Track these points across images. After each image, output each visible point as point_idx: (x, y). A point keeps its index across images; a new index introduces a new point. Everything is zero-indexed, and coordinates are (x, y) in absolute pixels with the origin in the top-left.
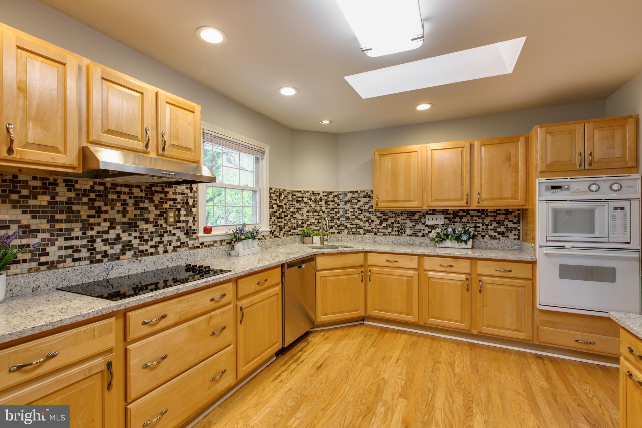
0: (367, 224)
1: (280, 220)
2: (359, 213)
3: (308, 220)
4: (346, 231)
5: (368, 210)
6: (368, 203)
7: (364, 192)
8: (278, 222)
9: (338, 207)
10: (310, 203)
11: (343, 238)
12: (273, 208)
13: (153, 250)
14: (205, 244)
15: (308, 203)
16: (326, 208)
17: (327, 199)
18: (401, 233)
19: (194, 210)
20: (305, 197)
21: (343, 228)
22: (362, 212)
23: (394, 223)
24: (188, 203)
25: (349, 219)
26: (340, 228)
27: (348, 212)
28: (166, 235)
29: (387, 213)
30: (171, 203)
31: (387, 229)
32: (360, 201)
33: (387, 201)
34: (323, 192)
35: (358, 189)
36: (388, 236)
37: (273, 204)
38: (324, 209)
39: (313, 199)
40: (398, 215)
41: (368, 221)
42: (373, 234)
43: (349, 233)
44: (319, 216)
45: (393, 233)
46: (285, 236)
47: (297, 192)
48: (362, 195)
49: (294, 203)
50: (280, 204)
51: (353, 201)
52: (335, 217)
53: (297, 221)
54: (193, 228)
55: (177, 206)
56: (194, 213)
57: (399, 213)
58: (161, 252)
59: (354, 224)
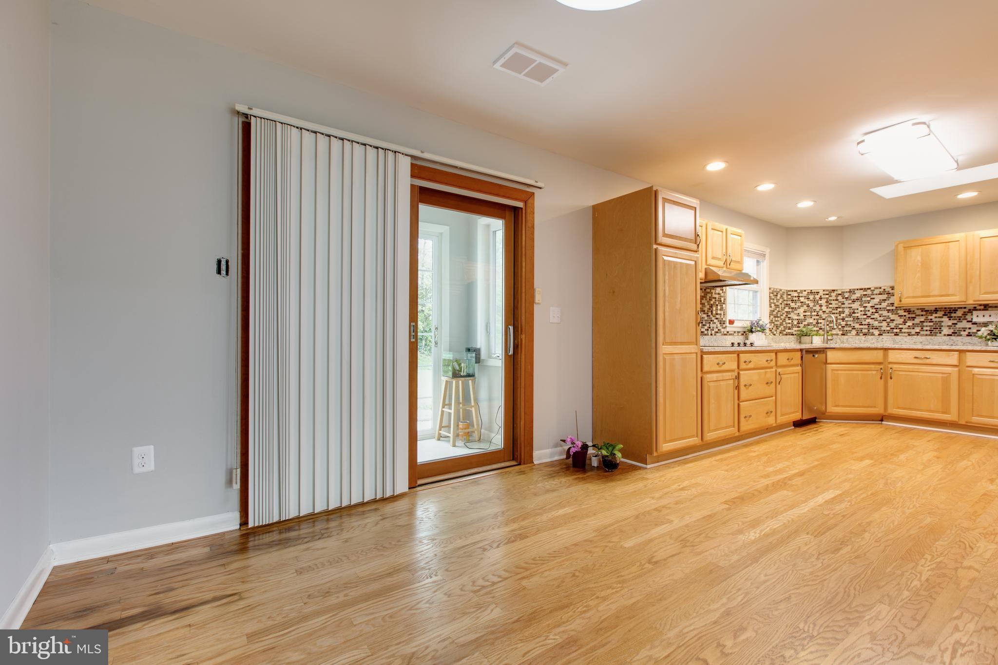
0: (884, 324)
1: (776, 319)
2: (873, 312)
3: (805, 320)
4: (854, 332)
5: (886, 308)
6: (886, 300)
7: (880, 288)
8: (775, 321)
9: (843, 306)
10: (807, 302)
11: (850, 340)
12: (771, 307)
13: (706, 332)
14: (730, 333)
15: (805, 302)
16: (827, 308)
17: (828, 298)
18: (934, 333)
19: (724, 306)
20: (802, 297)
21: (850, 329)
22: (876, 310)
23: (924, 322)
24: (721, 301)
25: (859, 319)
26: (845, 329)
27: (856, 311)
28: (712, 322)
29: (914, 311)
30: (714, 300)
31: (913, 328)
32: (874, 298)
33: (914, 297)
34: (824, 291)
35: (872, 286)
36: (915, 337)
37: (771, 303)
38: (824, 308)
39: (811, 298)
40: (930, 313)
41: (886, 320)
42: (893, 334)
43: (857, 334)
44: (818, 315)
45: (922, 333)
46: (781, 335)
47: (792, 291)
48: (877, 291)
49: (788, 303)
50: (777, 304)
51: (864, 299)
52: (839, 317)
53: (792, 321)
54: (724, 319)
55: (716, 303)
56: (724, 308)
57: (931, 311)
58: (710, 334)
59: (865, 325)
